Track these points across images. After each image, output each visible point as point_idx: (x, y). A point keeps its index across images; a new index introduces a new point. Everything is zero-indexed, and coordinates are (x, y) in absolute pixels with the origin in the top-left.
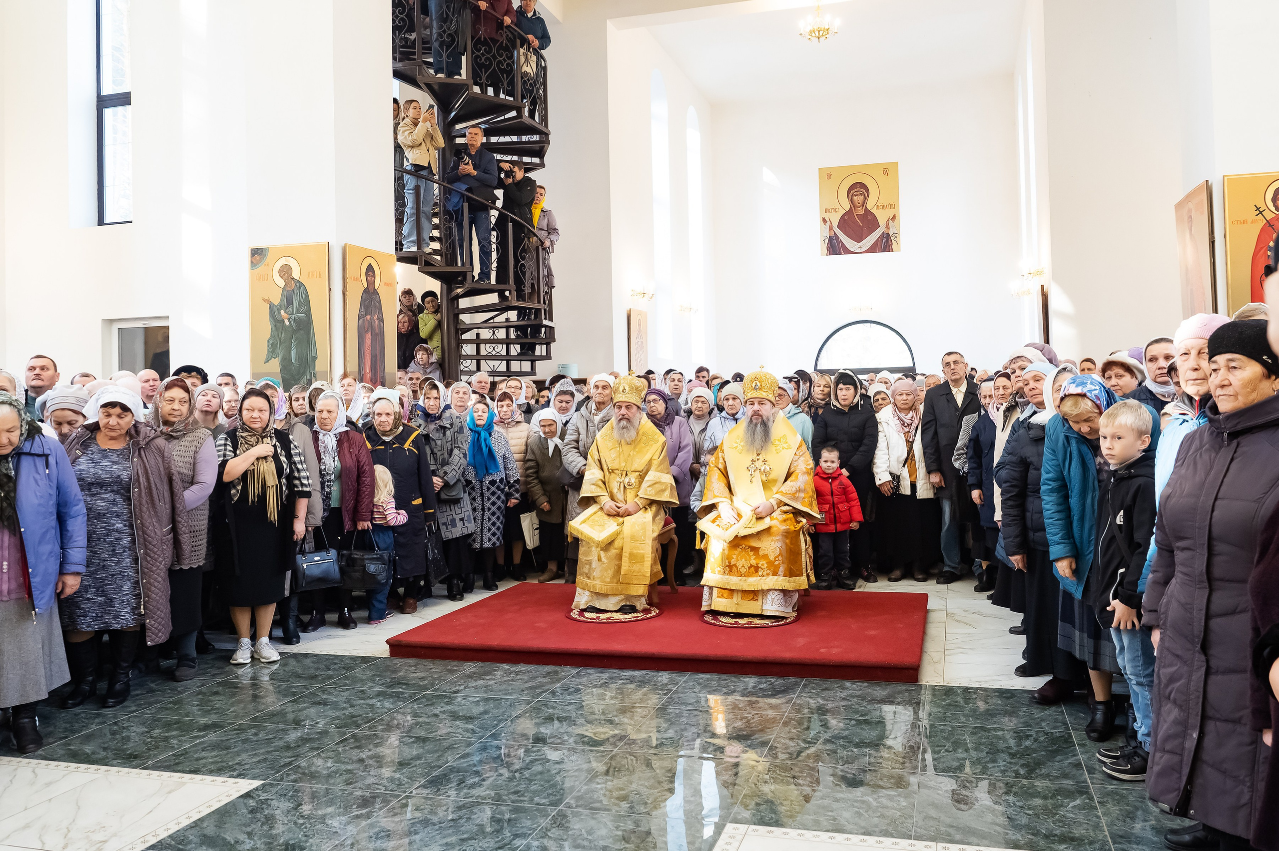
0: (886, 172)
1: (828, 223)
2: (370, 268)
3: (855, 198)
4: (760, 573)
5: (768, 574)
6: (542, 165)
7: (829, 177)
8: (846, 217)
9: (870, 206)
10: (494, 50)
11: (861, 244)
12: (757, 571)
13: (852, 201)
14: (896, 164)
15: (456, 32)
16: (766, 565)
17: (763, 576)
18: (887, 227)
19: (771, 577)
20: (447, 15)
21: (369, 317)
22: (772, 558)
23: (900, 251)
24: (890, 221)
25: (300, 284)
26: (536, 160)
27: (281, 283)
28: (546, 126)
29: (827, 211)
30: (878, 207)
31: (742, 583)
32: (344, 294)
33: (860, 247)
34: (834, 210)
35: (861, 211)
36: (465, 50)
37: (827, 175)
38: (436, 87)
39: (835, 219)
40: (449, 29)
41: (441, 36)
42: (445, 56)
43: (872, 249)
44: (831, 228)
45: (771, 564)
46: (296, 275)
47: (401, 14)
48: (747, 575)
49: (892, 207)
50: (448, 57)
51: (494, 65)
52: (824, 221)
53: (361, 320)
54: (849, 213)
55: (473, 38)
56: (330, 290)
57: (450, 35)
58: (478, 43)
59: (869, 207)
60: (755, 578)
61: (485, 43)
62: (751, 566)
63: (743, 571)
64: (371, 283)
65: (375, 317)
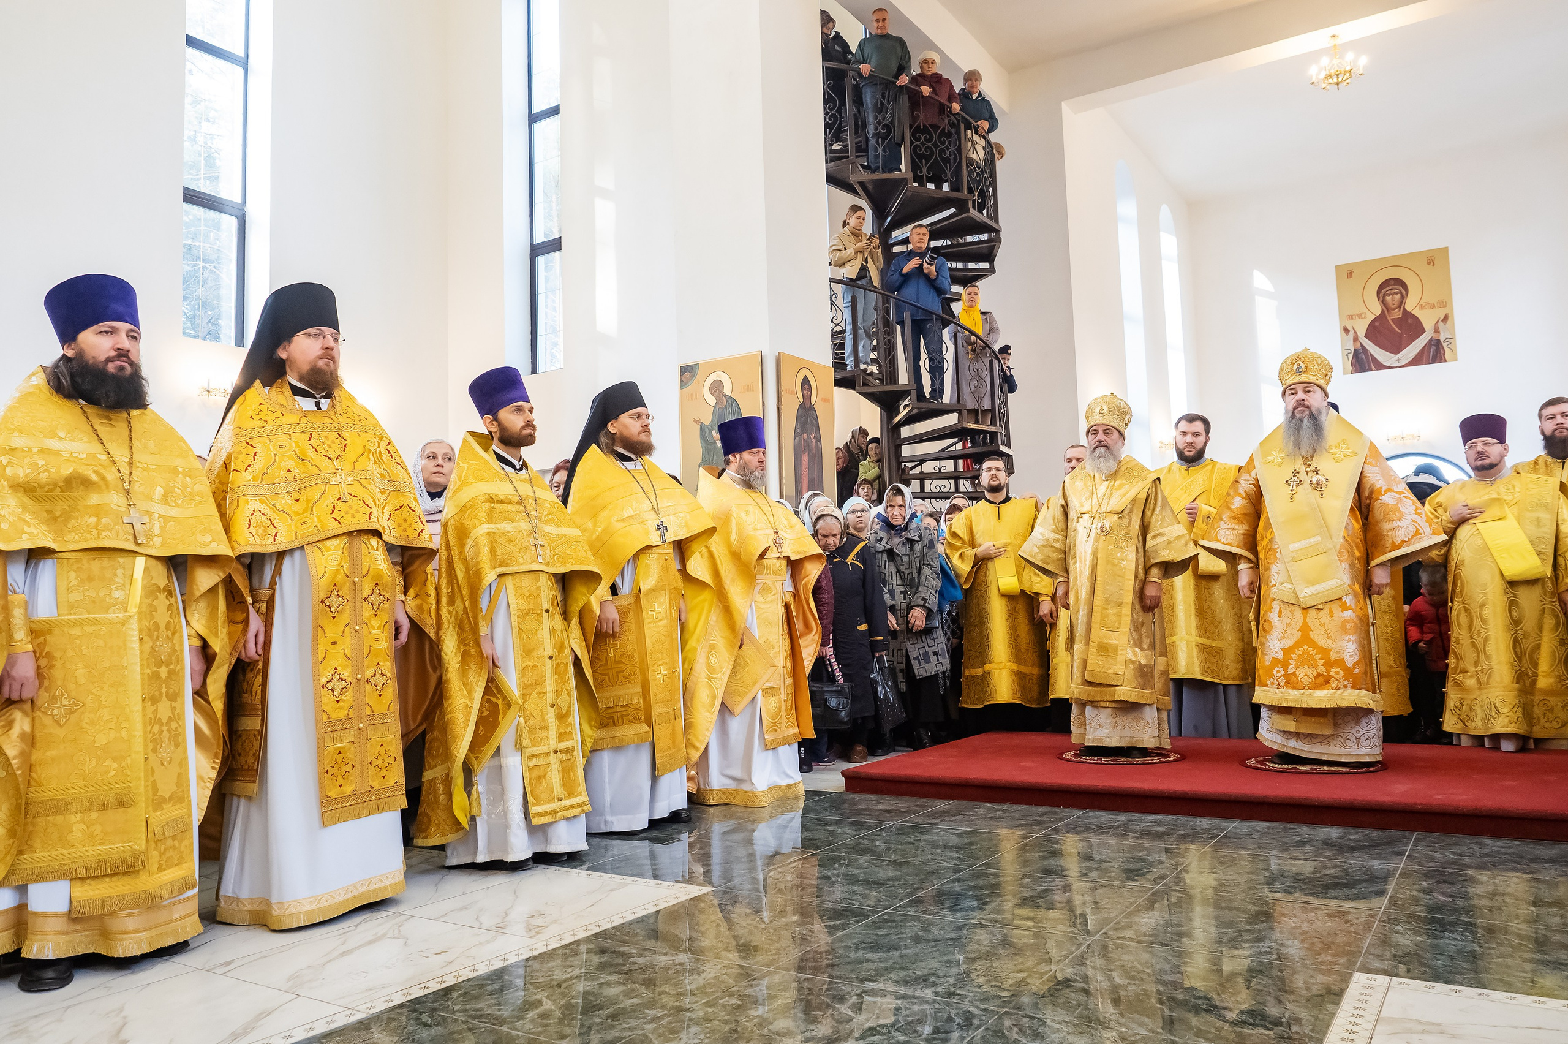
0: (1431, 261)
1: (1351, 334)
2: (806, 381)
3: (1388, 298)
4: (1334, 685)
5: (1346, 687)
6: (992, 271)
7: (1350, 275)
8: (1377, 324)
9: (1409, 305)
10: (935, 138)
11: (1399, 355)
12: (1327, 682)
13: (1384, 303)
14: (1445, 251)
15: (892, 122)
16: (1341, 673)
17: (1338, 688)
18: (1437, 331)
19: (1350, 691)
20: (882, 104)
21: (805, 435)
22: (1350, 664)
23: (1455, 360)
24: (1441, 324)
25: (731, 400)
26: (985, 266)
27: (712, 400)
28: (997, 221)
29: (1350, 317)
30: (1422, 307)
31: (1305, 699)
32: (778, 408)
33: (1398, 360)
34: (1360, 316)
35: (1397, 314)
36: (903, 140)
37: (1347, 273)
38: (870, 187)
39: (1362, 328)
40: (884, 119)
41: (876, 129)
42: (880, 149)
43: (1417, 361)
44: (1356, 339)
45: (1348, 672)
46: (727, 391)
47: (831, 110)
48: (1315, 687)
49: (1443, 304)
50: (884, 150)
51: (936, 153)
52: (1346, 330)
53: (797, 439)
54: (1381, 318)
55: (911, 126)
56: (763, 404)
57: (885, 126)
58: (916, 131)
59: (1408, 308)
60: (1325, 692)
61: (925, 130)
62: (1319, 675)
63: (1306, 681)
64: (807, 397)
65: (813, 436)
